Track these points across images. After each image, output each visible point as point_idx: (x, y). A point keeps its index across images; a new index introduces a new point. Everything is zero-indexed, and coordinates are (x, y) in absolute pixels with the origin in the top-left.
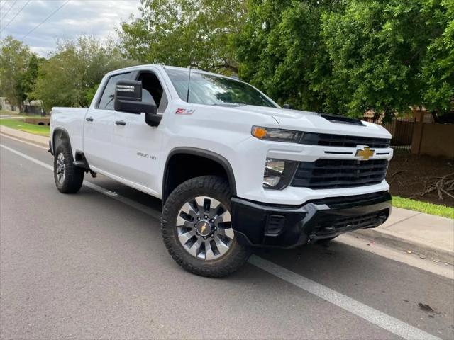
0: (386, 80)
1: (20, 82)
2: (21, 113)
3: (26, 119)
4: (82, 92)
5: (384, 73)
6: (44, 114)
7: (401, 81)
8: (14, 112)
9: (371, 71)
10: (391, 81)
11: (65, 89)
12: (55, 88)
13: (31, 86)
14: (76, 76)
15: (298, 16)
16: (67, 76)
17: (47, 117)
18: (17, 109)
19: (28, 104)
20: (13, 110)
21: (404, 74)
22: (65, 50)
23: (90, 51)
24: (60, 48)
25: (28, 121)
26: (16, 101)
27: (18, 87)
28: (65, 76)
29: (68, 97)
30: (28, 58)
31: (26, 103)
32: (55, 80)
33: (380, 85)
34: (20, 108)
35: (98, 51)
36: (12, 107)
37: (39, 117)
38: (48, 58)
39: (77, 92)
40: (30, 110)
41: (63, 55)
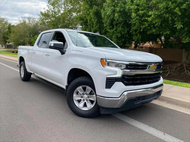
0: (121, 33)
1: (4, 35)
2: (5, 48)
3: (7, 50)
4: (29, 39)
5: (120, 31)
6: (15, 48)
7: (126, 34)
8: (3, 48)
9: (116, 30)
10: (122, 34)
11: (22, 38)
12: (18, 38)
13: (8, 37)
14: (27, 32)
15: (96, 11)
16: (23, 32)
17: (16, 49)
18: (4, 46)
19: (8, 44)
20: (2, 47)
21: (126, 31)
22: (22, 22)
23: (32, 22)
24: (20, 21)
25: (8, 51)
26: (3, 43)
27: (4, 37)
28: (22, 33)
29: (23, 41)
30: (8, 25)
31: (7, 44)
32: (18, 34)
33: (119, 35)
34: (5, 46)
35: (36, 22)
36: (2, 45)
37: (13, 50)
38: (15, 25)
39: (27, 39)
40: (9, 47)
41: (22, 24)
